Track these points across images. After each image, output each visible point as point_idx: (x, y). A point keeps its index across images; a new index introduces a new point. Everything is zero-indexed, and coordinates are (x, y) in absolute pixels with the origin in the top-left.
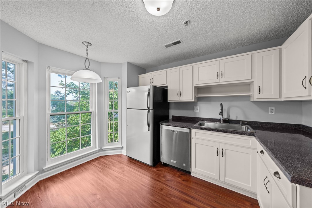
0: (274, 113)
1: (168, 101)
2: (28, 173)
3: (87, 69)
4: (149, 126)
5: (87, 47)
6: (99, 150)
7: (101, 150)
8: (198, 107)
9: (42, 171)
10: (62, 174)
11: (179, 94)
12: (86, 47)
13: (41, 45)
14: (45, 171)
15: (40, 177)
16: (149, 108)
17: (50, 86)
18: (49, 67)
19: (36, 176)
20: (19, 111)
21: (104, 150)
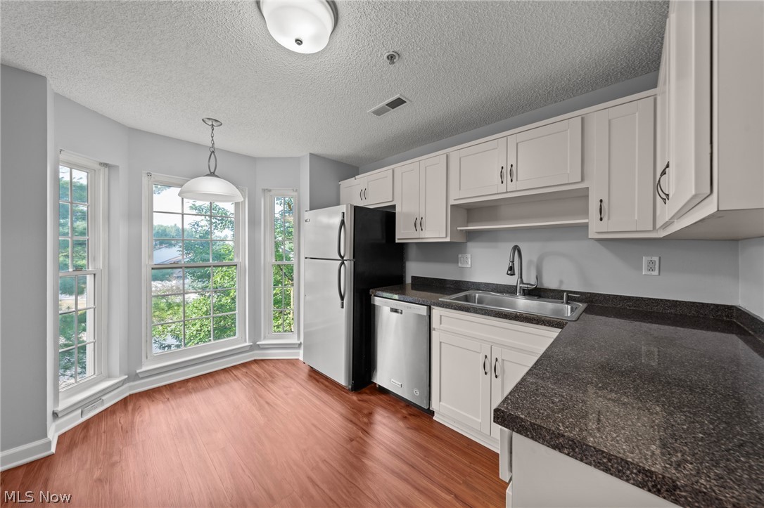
0: (656, 273)
1: (397, 241)
2: (109, 377)
3: (212, 174)
4: (342, 298)
5: (213, 130)
6: (251, 346)
7: (255, 347)
8: (469, 256)
9: (133, 377)
10: (170, 387)
11: (418, 224)
12: (210, 128)
13: (133, 133)
14: (141, 376)
15: (131, 388)
16: (342, 257)
17: (151, 212)
18: (149, 175)
19: (123, 385)
20: (94, 259)
21: (261, 347)
